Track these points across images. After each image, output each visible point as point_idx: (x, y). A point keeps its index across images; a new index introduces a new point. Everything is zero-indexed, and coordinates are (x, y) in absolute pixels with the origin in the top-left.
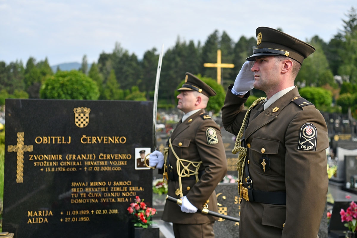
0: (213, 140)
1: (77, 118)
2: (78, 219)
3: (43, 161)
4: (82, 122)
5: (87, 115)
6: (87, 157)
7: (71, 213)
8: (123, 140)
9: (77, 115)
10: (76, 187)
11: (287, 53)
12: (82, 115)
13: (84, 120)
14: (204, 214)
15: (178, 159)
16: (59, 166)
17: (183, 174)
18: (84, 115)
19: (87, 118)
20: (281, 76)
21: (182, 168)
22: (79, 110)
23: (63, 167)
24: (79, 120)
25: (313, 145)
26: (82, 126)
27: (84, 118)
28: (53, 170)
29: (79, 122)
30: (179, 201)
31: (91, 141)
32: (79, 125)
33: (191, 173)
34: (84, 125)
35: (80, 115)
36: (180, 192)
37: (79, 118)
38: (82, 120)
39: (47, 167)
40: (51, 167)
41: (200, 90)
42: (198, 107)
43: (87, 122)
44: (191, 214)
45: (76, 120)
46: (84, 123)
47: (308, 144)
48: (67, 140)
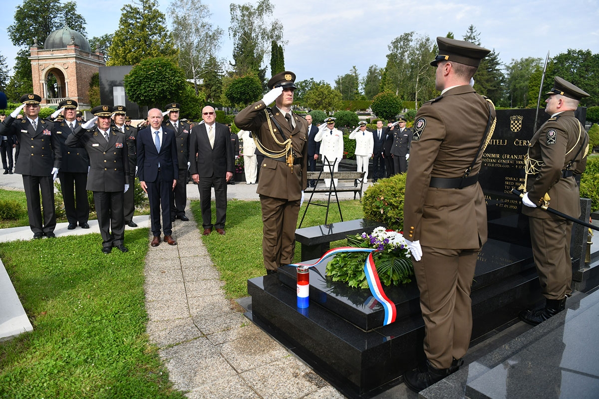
0: (551, 141)
1: (512, 124)
2: (509, 206)
3: (486, 158)
4: (516, 128)
5: (520, 122)
6: (518, 157)
7: (504, 201)
9: (512, 122)
10: (509, 181)
11: (447, 57)
12: (516, 122)
13: (518, 126)
15: (529, 158)
16: (497, 163)
18: (518, 122)
19: (520, 124)
20: (445, 78)
21: (529, 166)
22: (514, 117)
23: (500, 163)
24: (514, 126)
25: (419, 136)
26: (516, 131)
27: (518, 124)
28: (493, 165)
29: (514, 128)
30: (521, 195)
31: (522, 143)
32: (514, 130)
34: (518, 130)
35: (514, 122)
36: (523, 187)
37: (514, 124)
38: (516, 126)
39: (489, 163)
40: (491, 163)
41: (562, 93)
42: (560, 110)
43: (520, 128)
45: (512, 126)
46: (518, 128)
48: (504, 142)
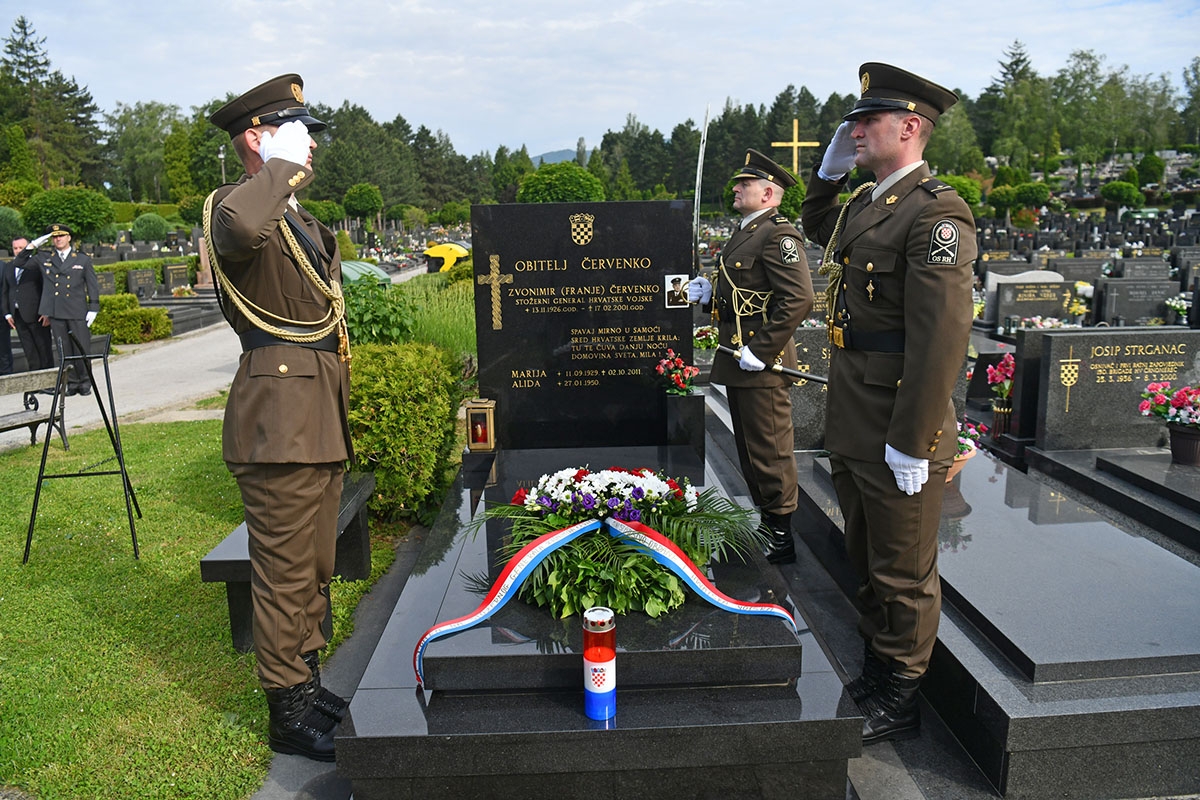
0: (791, 257)
1: (575, 230)
2: (583, 383)
3: (528, 297)
4: (582, 237)
5: (590, 226)
6: (592, 291)
7: (572, 373)
8: (646, 263)
9: (574, 226)
10: (578, 336)
11: (912, 106)
12: (582, 226)
13: (586, 233)
14: (777, 372)
15: (735, 288)
16: (551, 304)
17: (743, 312)
18: (586, 226)
19: (589, 230)
20: (902, 145)
21: (741, 302)
22: (577, 217)
23: (557, 305)
24: (578, 234)
25: (952, 255)
26: (582, 242)
27: (586, 230)
28: (543, 310)
29: (579, 237)
30: (736, 353)
31: (597, 265)
32: (579, 241)
33: (755, 309)
34: (586, 241)
35: (578, 226)
36: (738, 339)
37: (578, 230)
38: (582, 234)
39: (534, 306)
40: (540, 306)
41: (771, 177)
43: (589, 237)
44: (755, 373)
45: (574, 234)
46: (586, 237)
47: (943, 254)
48: (561, 265)
